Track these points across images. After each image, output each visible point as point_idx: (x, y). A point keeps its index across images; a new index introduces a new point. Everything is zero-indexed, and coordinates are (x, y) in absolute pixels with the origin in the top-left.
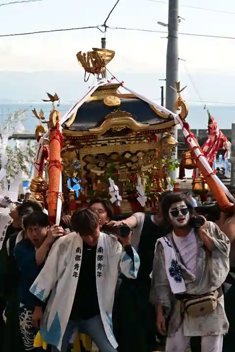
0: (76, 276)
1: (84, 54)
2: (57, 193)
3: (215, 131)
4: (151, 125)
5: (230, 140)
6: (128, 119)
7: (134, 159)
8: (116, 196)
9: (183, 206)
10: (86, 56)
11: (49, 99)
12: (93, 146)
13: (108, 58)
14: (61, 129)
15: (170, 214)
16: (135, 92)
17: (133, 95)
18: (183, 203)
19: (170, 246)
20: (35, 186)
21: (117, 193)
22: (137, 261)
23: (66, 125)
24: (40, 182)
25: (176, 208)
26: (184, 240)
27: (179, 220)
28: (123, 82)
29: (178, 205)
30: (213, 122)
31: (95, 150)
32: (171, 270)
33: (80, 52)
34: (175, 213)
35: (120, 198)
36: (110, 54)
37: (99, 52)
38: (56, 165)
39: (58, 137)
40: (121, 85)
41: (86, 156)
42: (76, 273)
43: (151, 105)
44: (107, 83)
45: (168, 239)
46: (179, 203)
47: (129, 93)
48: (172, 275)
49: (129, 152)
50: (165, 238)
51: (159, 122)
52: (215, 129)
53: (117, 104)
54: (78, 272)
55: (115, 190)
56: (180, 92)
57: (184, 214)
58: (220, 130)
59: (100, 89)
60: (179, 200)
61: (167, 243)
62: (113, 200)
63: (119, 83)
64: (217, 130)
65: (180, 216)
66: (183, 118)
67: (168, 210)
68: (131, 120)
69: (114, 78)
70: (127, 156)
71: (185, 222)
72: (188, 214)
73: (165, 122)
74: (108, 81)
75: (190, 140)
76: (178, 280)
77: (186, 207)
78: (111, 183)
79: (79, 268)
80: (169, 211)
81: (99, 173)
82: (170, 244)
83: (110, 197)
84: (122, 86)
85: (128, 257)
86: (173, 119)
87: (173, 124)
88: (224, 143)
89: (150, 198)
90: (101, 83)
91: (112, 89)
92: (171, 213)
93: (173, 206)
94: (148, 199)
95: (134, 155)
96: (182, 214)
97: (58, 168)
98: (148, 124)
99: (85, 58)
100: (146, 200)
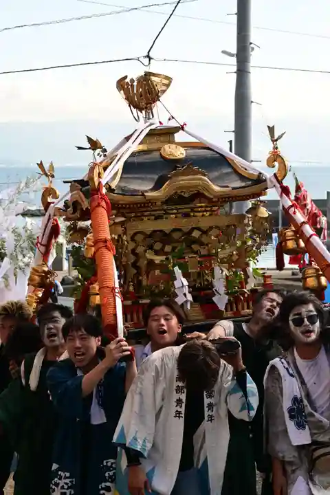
0: (179, 417)
1: (132, 81)
2: (114, 288)
3: (305, 203)
4: (234, 189)
5: (325, 214)
6: (200, 179)
7: (204, 239)
8: (185, 295)
9: (311, 311)
10: (135, 84)
11: (89, 146)
12: (145, 219)
13: (164, 88)
14: (104, 191)
15: (291, 323)
16: (205, 139)
17: (201, 143)
18: (311, 307)
19: (292, 375)
20: (36, 277)
21: (186, 290)
22: (253, 395)
23: (110, 187)
24: (44, 272)
25: (300, 314)
26: (312, 365)
27: (303, 333)
28: (185, 125)
29: (304, 310)
30: (302, 189)
31: (148, 226)
32: (290, 411)
33: (126, 77)
34: (299, 322)
35: (190, 297)
36: (166, 82)
37: (153, 78)
38: (106, 246)
39: (103, 204)
40: (182, 128)
41: (135, 234)
42: (180, 413)
43: (231, 160)
44: (159, 124)
45: (288, 363)
46: (305, 306)
47: (194, 140)
48: (292, 417)
49: (198, 229)
50: (283, 360)
51: (243, 184)
52: (305, 199)
53: (181, 156)
54: (183, 410)
55: (183, 286)
56: (276, 140)
57: (313, 323)
58: (312, 201)
59: (152, 134)
60: (304, 302)
61: (287, 369)
62: (180, 300)
63: (179, 125)
64: (308, 201)
65: (307, 326)
66: (280, 178)
67: (289, 316)
68: (205, 181)
69: (173, 118)
70: (196, 234)
71: (313, 336)
72: (318, 324)
73: (252, 185)
74: (160, 123)
75: (294, 213)
76: (300, 426)
77: (315, 313)
78: (177, 275)
79: (184, 405)
80: (290, 319)
81: (158, 259)
82: (291, 372)
83: (176, 296)
84: (183, 130)
85: (239, 389)
86: (265, 180)
87: (264, 187)
88: (318, 219)
89: (232, 299)
90: (151, 125)
91: (167, 134)
92: (293, 320)
93: (295, 311)
94: (229, 300)
95: (205, 232)
96: (308, 323)
97: (110, 251)
98: (227, 187)
99: (132, 86)
100: (226, 302)
